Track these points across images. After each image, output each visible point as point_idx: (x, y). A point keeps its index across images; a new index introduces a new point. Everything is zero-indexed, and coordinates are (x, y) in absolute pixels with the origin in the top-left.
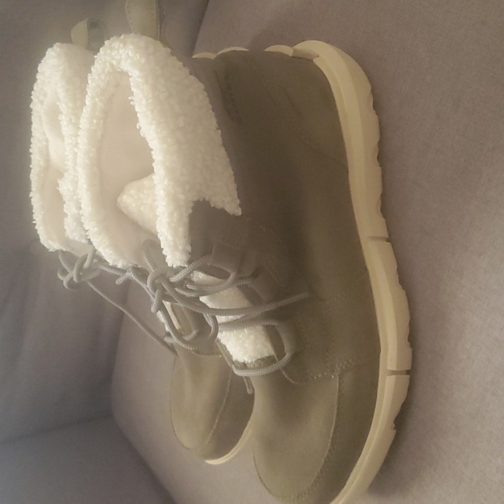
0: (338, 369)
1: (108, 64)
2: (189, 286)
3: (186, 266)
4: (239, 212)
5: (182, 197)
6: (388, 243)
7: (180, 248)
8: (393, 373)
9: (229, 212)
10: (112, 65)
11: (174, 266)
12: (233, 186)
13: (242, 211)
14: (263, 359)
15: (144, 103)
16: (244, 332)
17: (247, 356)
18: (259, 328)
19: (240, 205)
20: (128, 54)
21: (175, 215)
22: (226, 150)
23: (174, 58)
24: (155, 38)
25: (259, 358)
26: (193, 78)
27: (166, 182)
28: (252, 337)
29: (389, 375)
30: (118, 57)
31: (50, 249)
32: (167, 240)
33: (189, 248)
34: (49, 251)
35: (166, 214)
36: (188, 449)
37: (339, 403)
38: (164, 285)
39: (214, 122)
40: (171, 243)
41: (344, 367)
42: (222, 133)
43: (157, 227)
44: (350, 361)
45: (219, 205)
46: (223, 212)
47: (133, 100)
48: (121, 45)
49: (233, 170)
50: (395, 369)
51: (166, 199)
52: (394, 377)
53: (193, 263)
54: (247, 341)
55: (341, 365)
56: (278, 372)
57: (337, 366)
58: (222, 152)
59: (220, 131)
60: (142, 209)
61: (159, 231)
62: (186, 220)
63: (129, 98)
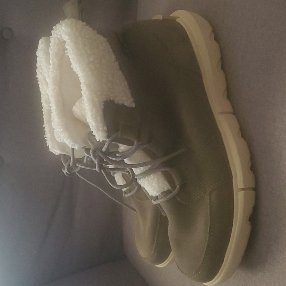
0: (208, 191)
1: (56, 39)
2: (117, 155)
3: (107, 140)
4: (133, 105)
5: (96, 99)
6: (233, 115)
7: (100, 129)
8: (242, 189)
9: (127, 106)
10: (58, 38)
11: (101, 141)
12: (128, 91)
13: (135, 104)
14: (165, 192)
15: (72, 52)
16: (151, 177)
17: (155, 191)
18: (160, 173)
19: (134, 101)
20: (63, 30)
21: (94, 110)
22: (122, 72)
23: (88, 26)
24: (79, 19)
25: (162, 191)
26: (99, 35)
27: (87, 93)
28: (156, 179)
29: (240, 191)
30: (59, 33)
31: (56, 154)
32: (93, 126)
33: (105, 128)
34: (56, 155)
35: (89, 111)
36: (144, 258)
37: (211, 211)
38: (100, 154)
39: (113, 57)
40: (95, 126)
41: (211, 189)
42: (119, 63)
43: (87, 120)
44: (214, 185)
45: (121, 102)
46: (123, 106)
47: (67, 53)
48: (60, 26)
49: (127, 82)
50: (242, 187)
51: (88, 102)
52: (243, 192)
53: (110, 137)
54: (153, 182)
55: (209, 188)
56: (174, 198)
57: (207, 189)
58: (120, 73)
59: (117, 62)
60: (83, 112)
61: (88, 121)
62: (101, 112)
63: (65, 52)
